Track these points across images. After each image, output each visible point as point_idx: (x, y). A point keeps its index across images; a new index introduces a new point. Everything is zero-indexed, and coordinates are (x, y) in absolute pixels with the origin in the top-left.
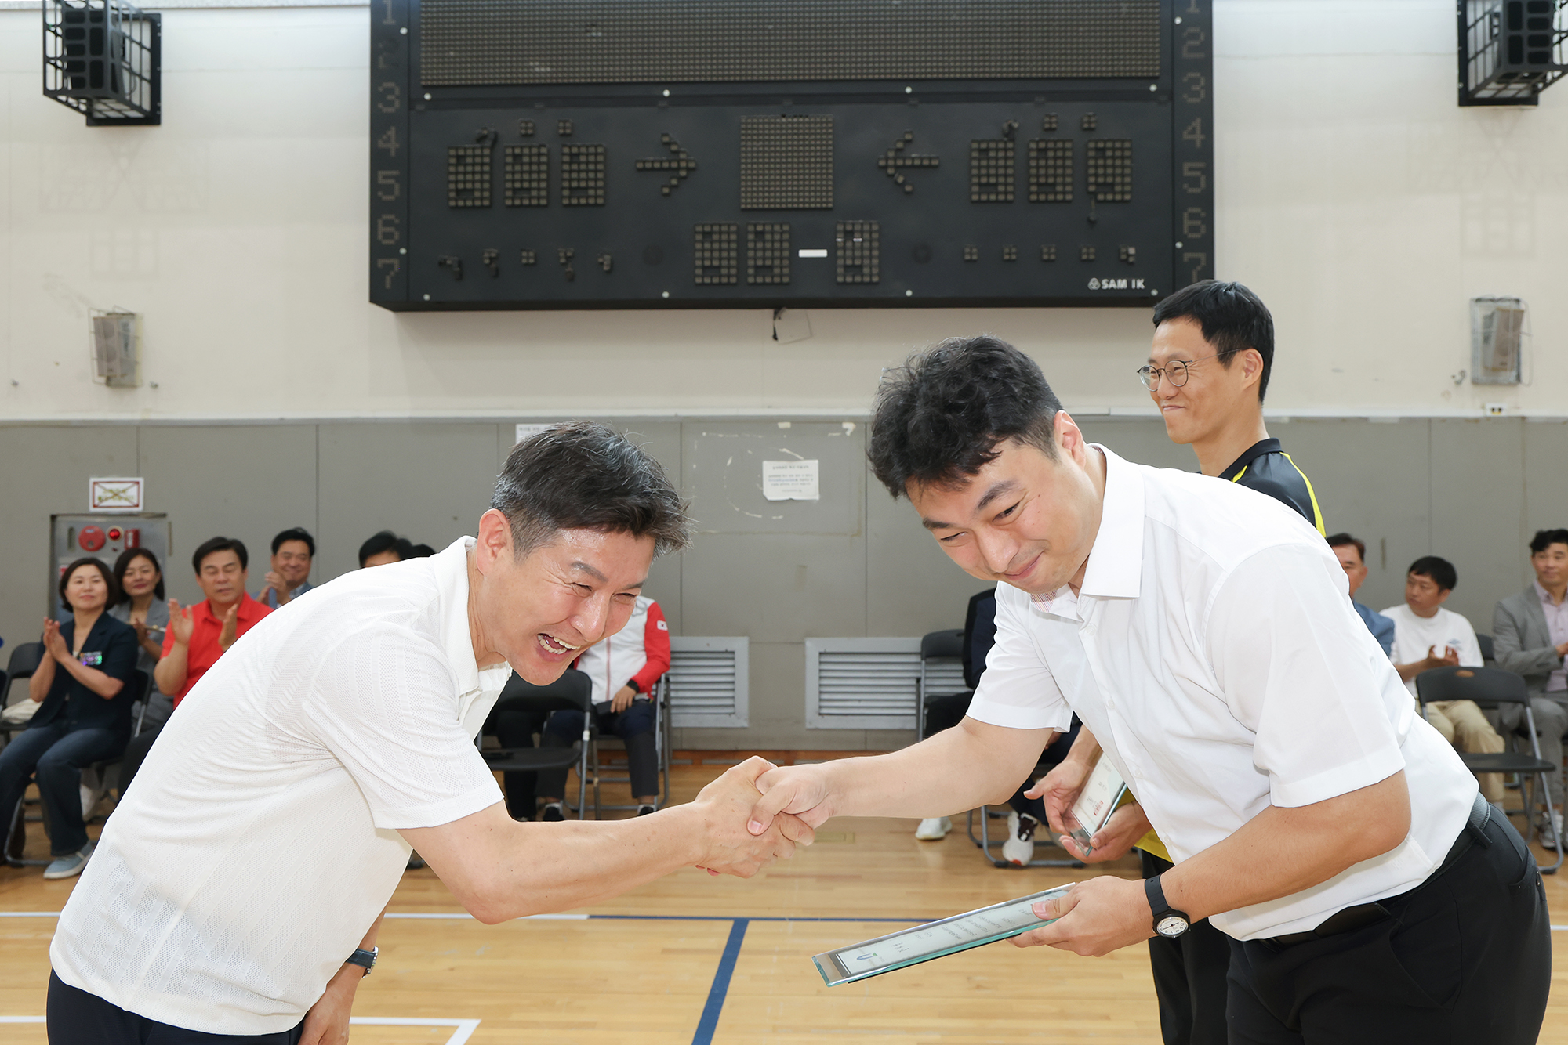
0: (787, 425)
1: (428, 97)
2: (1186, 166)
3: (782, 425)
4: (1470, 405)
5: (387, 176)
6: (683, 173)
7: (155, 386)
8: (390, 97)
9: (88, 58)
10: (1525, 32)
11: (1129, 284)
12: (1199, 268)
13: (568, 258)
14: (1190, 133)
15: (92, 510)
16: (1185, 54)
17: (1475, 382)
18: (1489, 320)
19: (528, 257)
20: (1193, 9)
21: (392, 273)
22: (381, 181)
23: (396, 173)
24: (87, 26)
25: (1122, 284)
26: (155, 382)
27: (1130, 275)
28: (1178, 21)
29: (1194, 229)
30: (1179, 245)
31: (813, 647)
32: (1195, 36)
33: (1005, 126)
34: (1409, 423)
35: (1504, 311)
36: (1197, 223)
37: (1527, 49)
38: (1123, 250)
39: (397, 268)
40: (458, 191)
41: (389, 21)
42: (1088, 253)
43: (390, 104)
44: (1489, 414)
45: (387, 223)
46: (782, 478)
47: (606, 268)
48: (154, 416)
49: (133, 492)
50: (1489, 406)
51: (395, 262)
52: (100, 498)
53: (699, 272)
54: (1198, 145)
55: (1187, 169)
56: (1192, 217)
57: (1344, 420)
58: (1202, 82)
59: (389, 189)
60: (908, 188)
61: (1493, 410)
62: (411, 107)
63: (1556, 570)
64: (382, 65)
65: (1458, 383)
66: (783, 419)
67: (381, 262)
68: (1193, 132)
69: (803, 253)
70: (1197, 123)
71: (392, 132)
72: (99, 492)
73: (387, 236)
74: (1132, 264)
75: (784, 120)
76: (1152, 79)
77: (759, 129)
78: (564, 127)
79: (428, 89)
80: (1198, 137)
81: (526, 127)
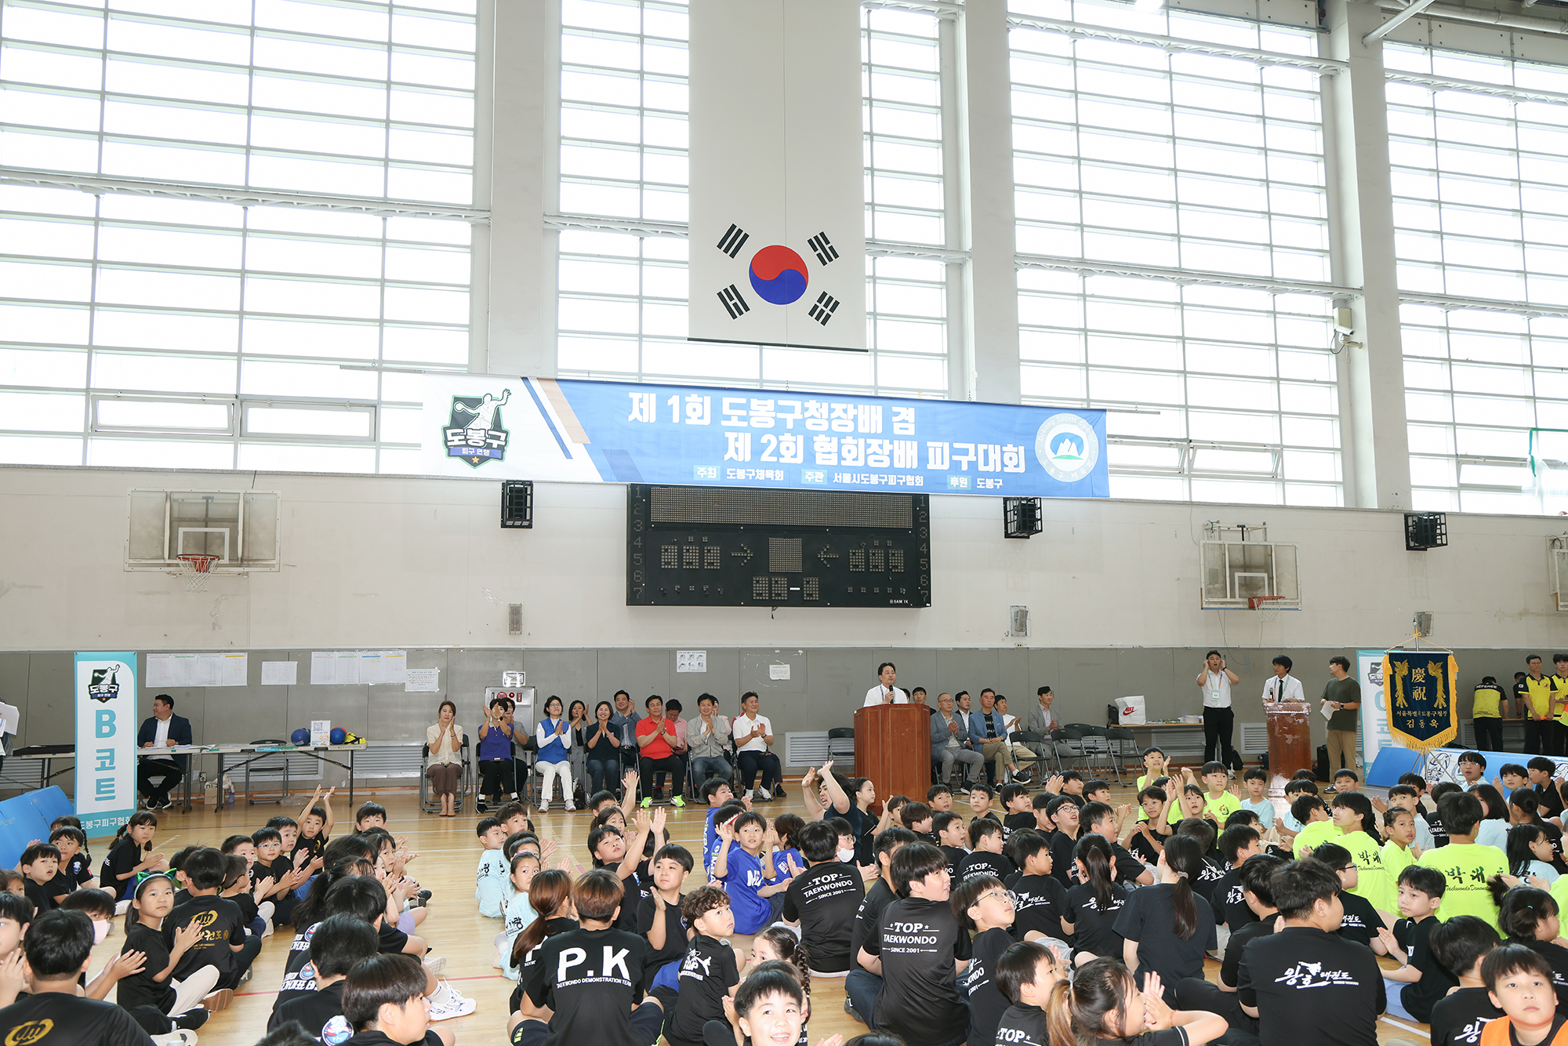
0: (778, 651)
1: (653, 526)
2: (921, 560)
3: (774, 651)
4: (1010, 643)
5: (637, 556)
6: (749, 558)
7: (527, 634)
8: (636, 526)
10: (1027, 519)
11: (903, 601)
12: (927, 593)
13: (707, 588)
14: (922, 548)
15: (502, 685)
16: (920, 521)
17: (1013, 635)
18: (1017, 613)
19: (692, 588)
20: (923, 505)
21: (639, 593)
22: (635, 557)
23: (641, 554)
25: (901, 601)
26: (527, 632)
27: (903, 599)
28: (918, 509)
29: (924, 582)
30: (919, 588)
31: (788, 735)
32: (923, 514)
33: (862, 544)
34: (992, 650)
35: (1022, 611)
36: (925, 580)
37: (1028, 525)
38: (901, 589)
39: (641, 591)
40: (665, 562)
41: (638, 496)
42: (890, 592)
43: (639, 528)
44: (1016, 646)
45: (637, 574)
46: (776, 671)
47: (721, 593)
48: (529, 646)
49: (521, 678)
50: (1017, 644)
51: (641, 589)
53: (755, 595)
54: (926, 553)
56: (924, 578)
57: (971, 649)
58: (926, 530)
59: (635, 560)
60: (828, 566)
61: (1020, 645)
62: (646, 530)
64: (635, 513)
65: (1007, 635)
66: (777, 649)
67: (632, 588)
68: (924, 548)
69: (791, 589)
70: (925, 545)
71: (639, 539)
73: (638, 578)
74: (904, 593)
75: (784, 539)
76: (910, 529)
77: (776, 543)
78: (705, 539)
79: (653, 523)
80: (925, 550)
81: (691, 539)
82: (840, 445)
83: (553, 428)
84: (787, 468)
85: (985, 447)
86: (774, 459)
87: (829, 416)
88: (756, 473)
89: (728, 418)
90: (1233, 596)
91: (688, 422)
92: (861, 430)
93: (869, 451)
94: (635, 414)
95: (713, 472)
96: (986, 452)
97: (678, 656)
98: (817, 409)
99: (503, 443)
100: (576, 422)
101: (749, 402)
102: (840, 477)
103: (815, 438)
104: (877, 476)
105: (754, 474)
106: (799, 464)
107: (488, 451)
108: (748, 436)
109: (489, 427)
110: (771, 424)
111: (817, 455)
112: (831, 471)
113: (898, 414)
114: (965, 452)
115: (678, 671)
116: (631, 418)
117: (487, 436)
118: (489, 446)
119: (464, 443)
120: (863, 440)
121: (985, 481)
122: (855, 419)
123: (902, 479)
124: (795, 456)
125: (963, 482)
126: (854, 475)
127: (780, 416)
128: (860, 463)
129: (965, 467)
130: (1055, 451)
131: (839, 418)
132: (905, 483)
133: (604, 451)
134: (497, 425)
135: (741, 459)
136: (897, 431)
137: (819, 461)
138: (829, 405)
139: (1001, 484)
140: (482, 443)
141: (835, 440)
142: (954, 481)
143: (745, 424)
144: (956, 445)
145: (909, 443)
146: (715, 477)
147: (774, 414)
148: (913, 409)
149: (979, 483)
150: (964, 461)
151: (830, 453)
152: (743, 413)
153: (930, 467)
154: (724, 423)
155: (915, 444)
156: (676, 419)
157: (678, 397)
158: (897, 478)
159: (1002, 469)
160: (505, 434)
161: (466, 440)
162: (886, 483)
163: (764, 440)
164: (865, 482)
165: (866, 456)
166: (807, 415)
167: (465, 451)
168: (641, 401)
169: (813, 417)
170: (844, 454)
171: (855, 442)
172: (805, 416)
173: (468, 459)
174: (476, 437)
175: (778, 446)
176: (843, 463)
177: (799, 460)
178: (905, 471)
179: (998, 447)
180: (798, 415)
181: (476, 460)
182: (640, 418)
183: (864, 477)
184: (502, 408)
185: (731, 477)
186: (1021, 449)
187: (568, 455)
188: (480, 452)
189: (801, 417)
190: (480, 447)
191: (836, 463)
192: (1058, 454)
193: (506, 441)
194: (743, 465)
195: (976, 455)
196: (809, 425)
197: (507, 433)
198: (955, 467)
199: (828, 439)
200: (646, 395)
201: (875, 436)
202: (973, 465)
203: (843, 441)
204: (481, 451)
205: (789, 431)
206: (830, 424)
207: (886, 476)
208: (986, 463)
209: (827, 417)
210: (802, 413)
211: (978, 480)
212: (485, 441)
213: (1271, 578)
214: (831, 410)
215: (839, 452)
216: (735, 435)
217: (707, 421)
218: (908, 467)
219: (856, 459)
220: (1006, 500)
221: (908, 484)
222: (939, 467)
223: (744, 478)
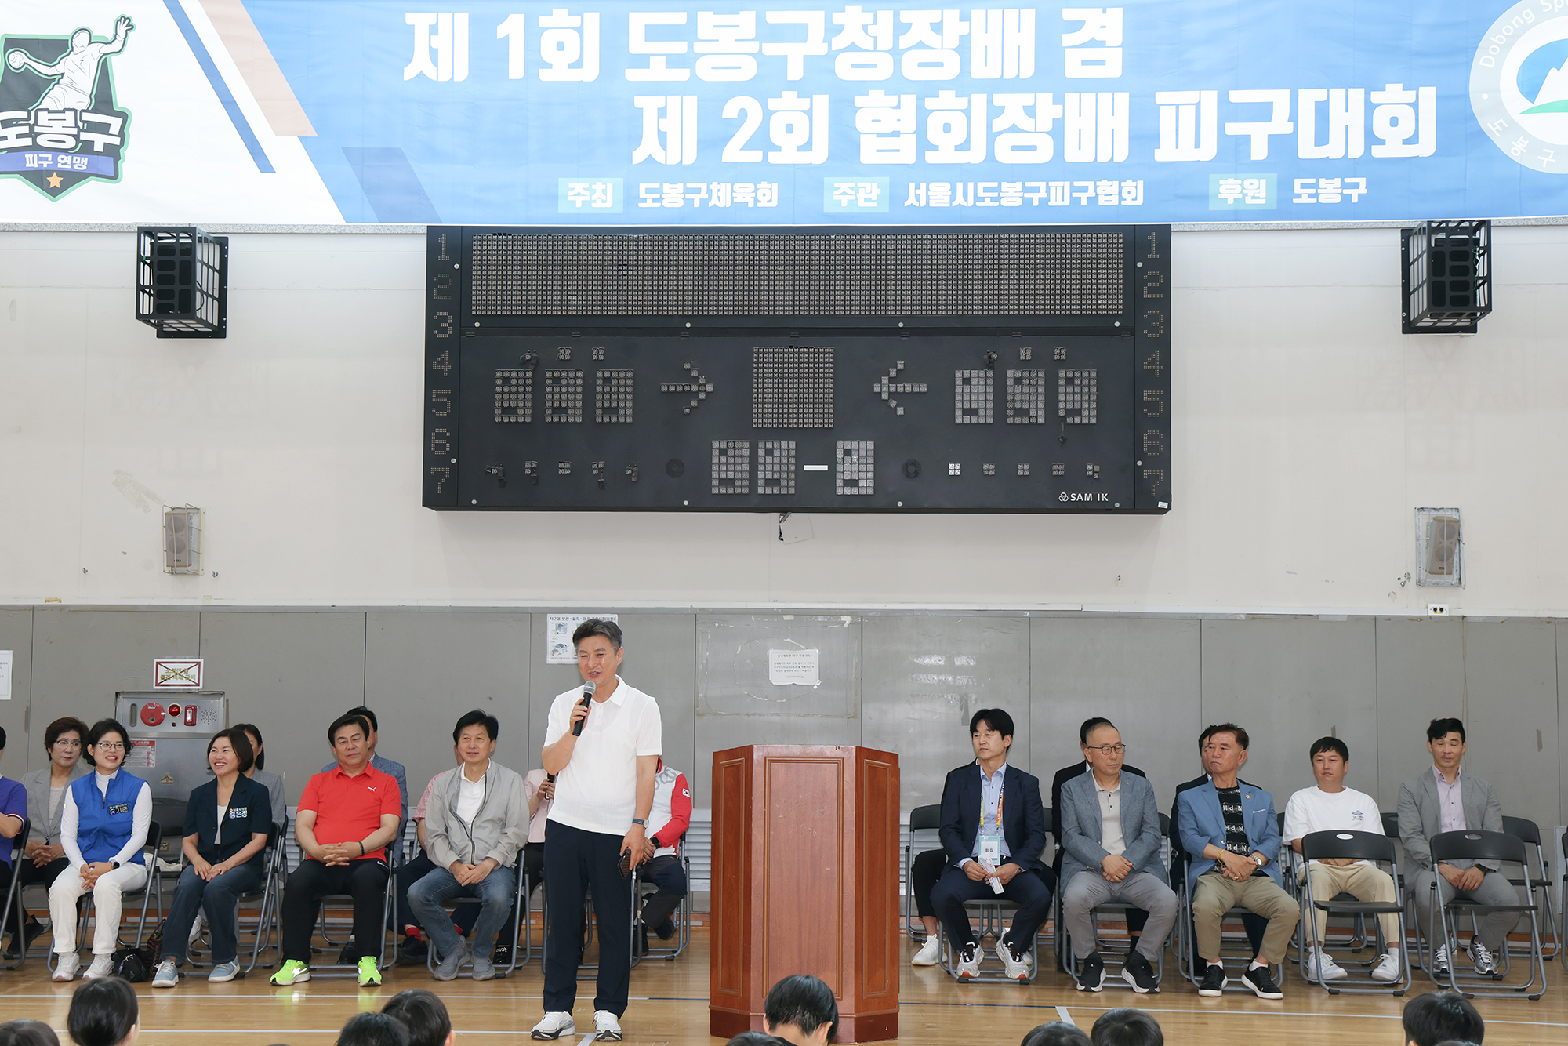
0: (791, 617)
1: (477, 325)
2: (1146, 393)
3: (786, 617)
4: (1417, 604)
5: (441, 394)
6: (703, 396)
7: (215, 575)
8: (443, 325)
9: (177, 287)
10: (1448, 278)
11: (1095, 497)
12: (1158, 483)
13: (599, 469)
14: (1149, 364)
15: (155, 687)
16: (1146, 295)
17: (1419, 583)
18: (1431, 526)
19: (564, 468)
20: (1153, 255)
21: (444, 480)
22: (435, 398)
23: (449, 391)
24: (177, 258)
25: (1089, 496)
26: (216, 572)
27: (1095, 491)
28: (1140, 265)
29: (1152, 449)
30: (1139, 463)
32: (1154, 279)
33: (986, 357)
34: (1356, 620)
36: (1156, 443)
37: (1449, 293)
38: (1090, 467)
39: (447, 477)
40: (503, 408)
41: (444, 257)
42: (1059, 468)
43: (445, 330)
44: (1432, 613)
45: (439, 436)
46: (786, 665)
47: (633, 479)
48: (214, 603)
49: (194, 671)
50: (1431, 606)
51: (447, 470)
52: (163, 677)
53: (716, 484)
54: (1157, 374)
55: (1148, 395)
56: (1151, 438)
57: (1296, 617)
58: (1161, 319)
59: (441, 406)
60: (900, 412)
61: (1435, 610)
62: (463, 335)
63: (1452, 755)
64: (436, 296)
65: (1404, 584)
66: (787, 611)
67: (433, 470)
68: (1153, 363)
69: (807, 468)
70: (1156, 356)
71: (445, 356)
72: (162, 671)
73: (442, 447)
74: (1097, 480)
75: (791, 350)
76: (1116, 317)
77: (769, 359)
78: (598, 354)
79: (478, 318)
80: (1157, 368)
81: (565, 353)
82: (923, 115)
83: (229, 103)
84: (788, 176)
85: (1320, 95)
86: (756, 156)
87: (896, 42)
88: (709, 192)
89: (642, 61)
91: (545, 75)
92: (978, 72)
93: (998, 125)
94: (419, 65)
95: (604, 192)
96: (1322, 111)
97: (551, 625)
98: (865, 28)
99: (116, 141)
100: (279, 84)
101: (692, 21)
102: (922, 192)
103: (859, 101)
104: (1019, 185)
105: (704, 195)
106: (818, 167)
107: (85, 160)
108: (691, 102)
109: (82, 102)
110: (748, 71)
111: (865, 141)
112: (898, 177)
113: (1077, 26)
114: (1263, 112)
115: (550, 660)
116: (410, 73)
117: (80, 124)
118: (86, 148)
119: (28, 142)
120: (984, 97)
121: (1316, 186)
122: (964, 47)
123: (1085, 189)
124: (807, 146)
125: (1256, 191)
126: (960, 186)
127: (771, 49)
128: (976, 155)
129: (1259, 151)
130: (1530, 87)
131: (921, 46)
132: (1093, 200)
133: (347, 151)
134: (103, 99)
135: (673, 160)
136: (1074, 69)
137: (869, 153)
138: (896, 15)
139: (1363, 190)
140: (70, 143)
141: (910, 101)
142: (1229, 190)
143: (682, 75)
144: (1236, 96)
145: (1105, 97)
146: (609, 204)
147: (754, 47)
148: (1121, 10)
149: (1297, 190)
150: (1259, 138)
151: (896, 134)
152: (679, 47)
153: (1164, 153)
154: (633, 75)
155: (1123, 99)
156: (516, 69)
157: (522, 17)
158: (1073, 189)
159: (1368, 149)
160: (120, 120)
161: (33, 135)
162: (1044, 202)
163: (730, 111)
164: (987, 203)
165: (992, 137)
166: (838, 42)
167: (31, 161)
168: (434, 30)
169: (853, 48)
170: (934, 134)
171: (962, 103)
172: (834, 48)
173: (38, 178)
174: (56, 129)
175: (765, 127)
176: (931, 157)
177: (819, 154)
178: (1096, 171)
179: (1357, 95)
180: (815, 46)
181: (55, 181)
182: (431, 73)
183: (986, 190)
184: (114, 61)
185: (650, 204)
186: (1428, 95)
187: (265, 166)
188: (64, 162)
189: (823, 50)
190: (65, 151)
191: (911, 158)
192: (1542, 98)
193: (122, 134)
194: (679, 173)
195: (1294, 117)
196: (844, 69)
197: (124, 116)
198: (1234, 153)
199: (893, 100)
200: (445, 18)
201: (1015, 86)
202: (1283, 145)
203: (930, 103)
204: (68, 159)
205: (792, 86)
206: (897, 64)
207: (1043, 185)
208: (1322, 138)
209: (890, 46)
210: (827, 40)
211: (1298, 182)
212: (76, 137)
214: (901, 28)
215: (921, 132)
216: (658, 101)
217: (590, 72)
218: (1103, 158)
219: (964, 146)
220: (1407, 234)
221: (1102, 202)
222: (1187, 153)
223: (681, 203)
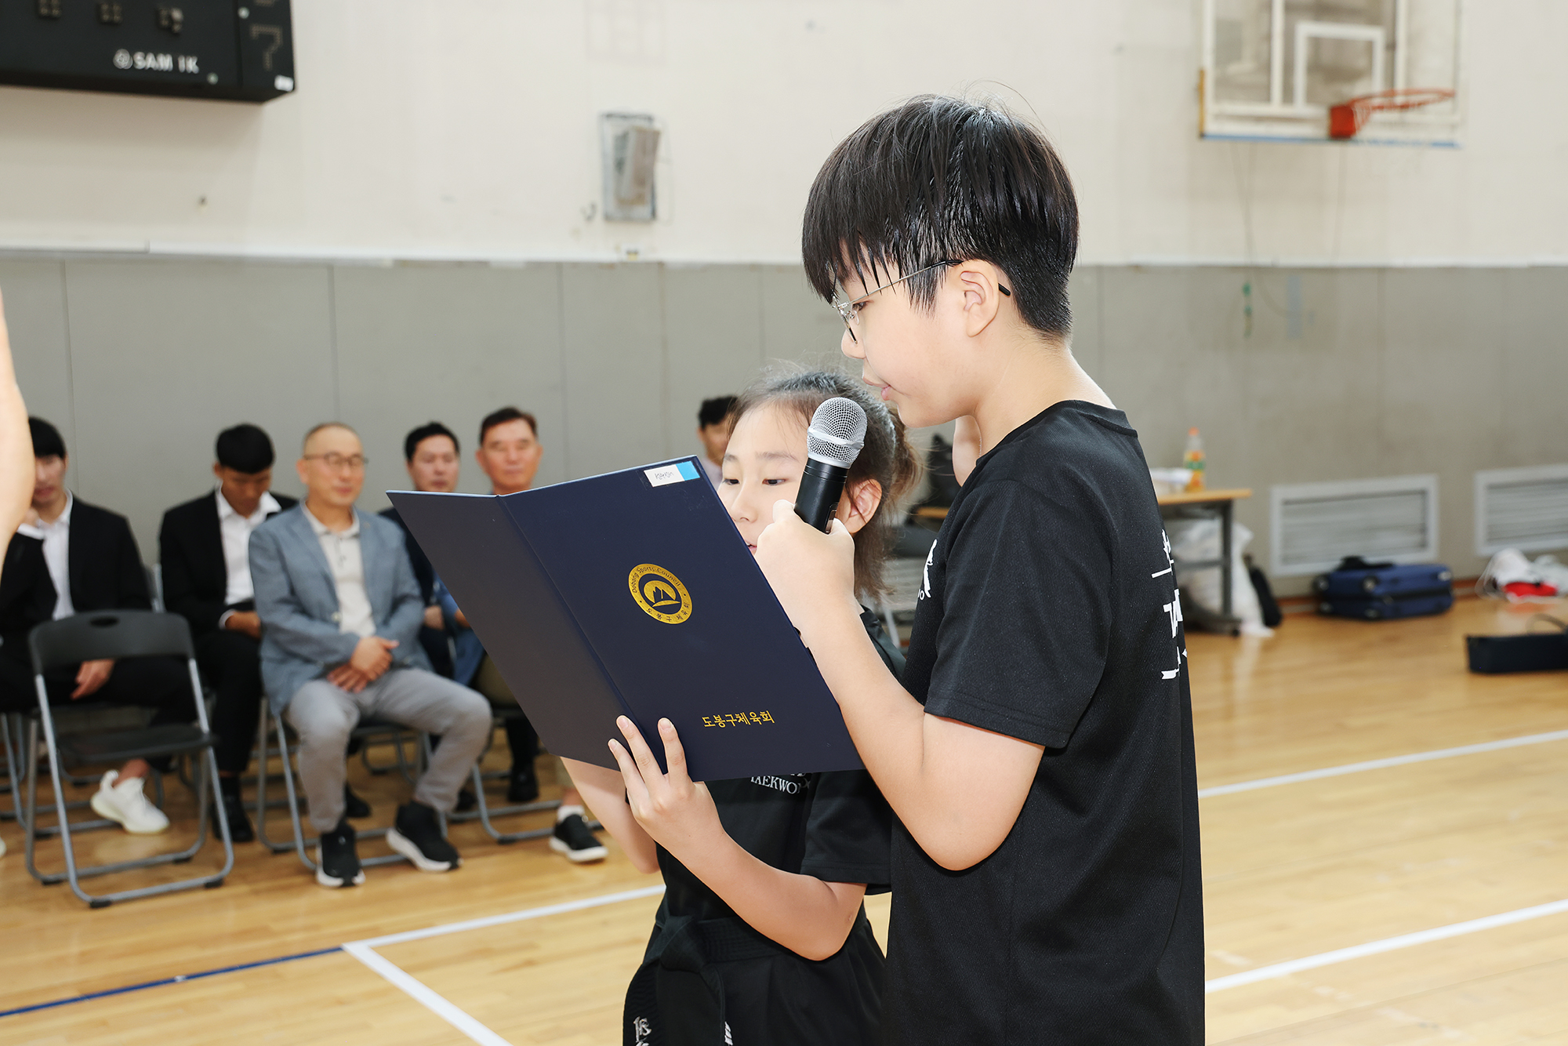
4: (602, 248)
11: (175, 63)
12: (273, 48)
17: (608, 218)
18: (622, 140)
25: (165, 62)
27: (176, 53)
30: (244, 13)
34: (536, 267)
35: (641, 132)
38: (164, 13)
42: (112, 12)
44: (624, 257)
50: (623, 249)
57: (460, 264)
61: (629, 253)
65: (589, 218)
74: (177, 35)
90: (1288, 95)
213: (1391, 47)
